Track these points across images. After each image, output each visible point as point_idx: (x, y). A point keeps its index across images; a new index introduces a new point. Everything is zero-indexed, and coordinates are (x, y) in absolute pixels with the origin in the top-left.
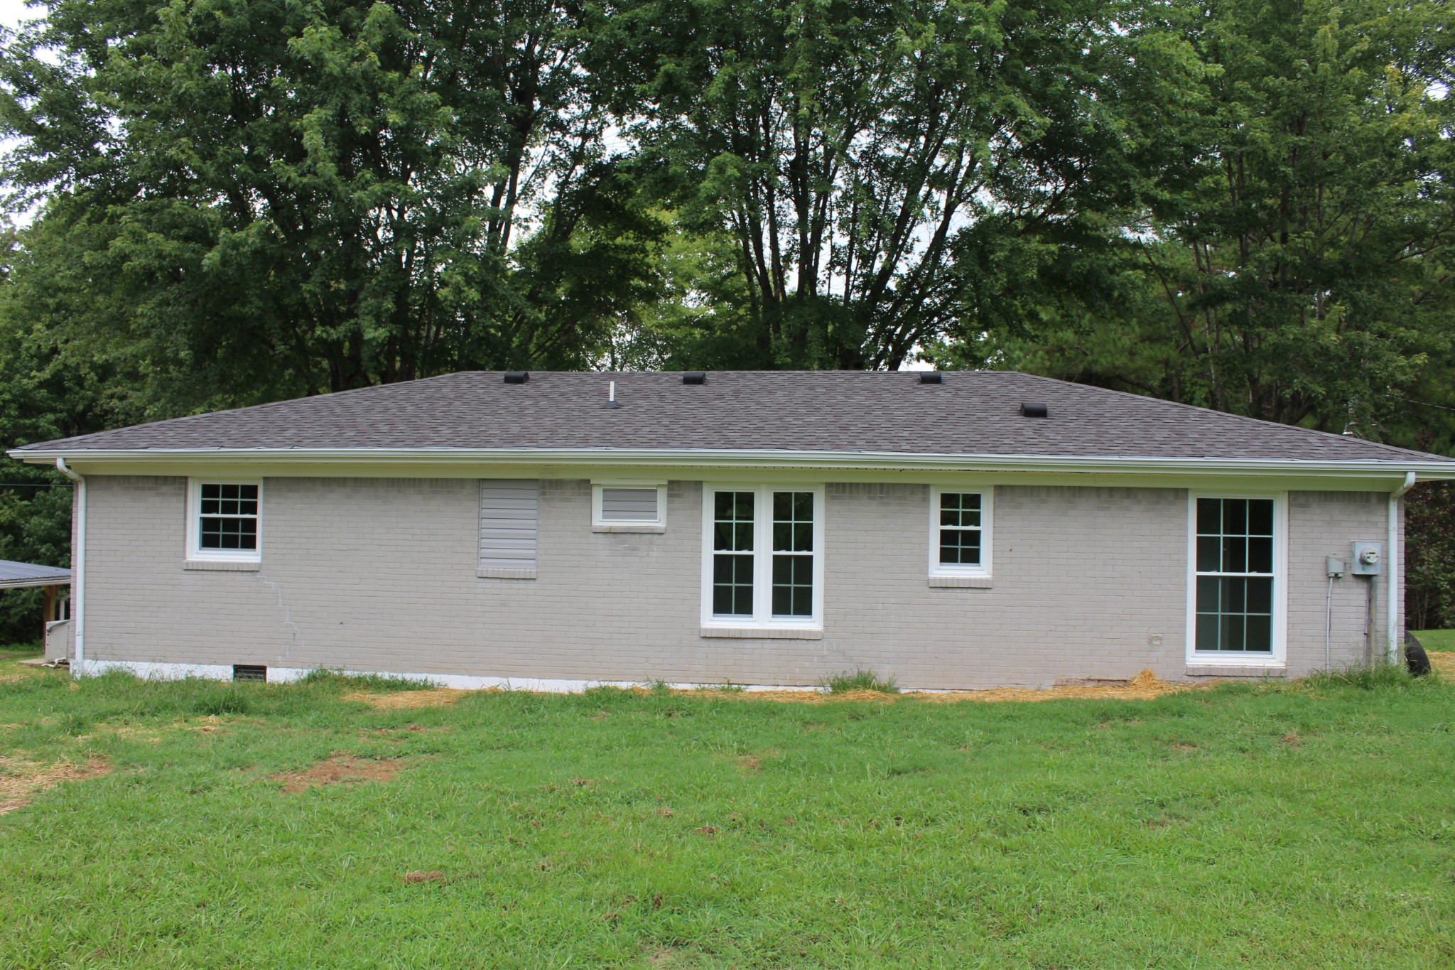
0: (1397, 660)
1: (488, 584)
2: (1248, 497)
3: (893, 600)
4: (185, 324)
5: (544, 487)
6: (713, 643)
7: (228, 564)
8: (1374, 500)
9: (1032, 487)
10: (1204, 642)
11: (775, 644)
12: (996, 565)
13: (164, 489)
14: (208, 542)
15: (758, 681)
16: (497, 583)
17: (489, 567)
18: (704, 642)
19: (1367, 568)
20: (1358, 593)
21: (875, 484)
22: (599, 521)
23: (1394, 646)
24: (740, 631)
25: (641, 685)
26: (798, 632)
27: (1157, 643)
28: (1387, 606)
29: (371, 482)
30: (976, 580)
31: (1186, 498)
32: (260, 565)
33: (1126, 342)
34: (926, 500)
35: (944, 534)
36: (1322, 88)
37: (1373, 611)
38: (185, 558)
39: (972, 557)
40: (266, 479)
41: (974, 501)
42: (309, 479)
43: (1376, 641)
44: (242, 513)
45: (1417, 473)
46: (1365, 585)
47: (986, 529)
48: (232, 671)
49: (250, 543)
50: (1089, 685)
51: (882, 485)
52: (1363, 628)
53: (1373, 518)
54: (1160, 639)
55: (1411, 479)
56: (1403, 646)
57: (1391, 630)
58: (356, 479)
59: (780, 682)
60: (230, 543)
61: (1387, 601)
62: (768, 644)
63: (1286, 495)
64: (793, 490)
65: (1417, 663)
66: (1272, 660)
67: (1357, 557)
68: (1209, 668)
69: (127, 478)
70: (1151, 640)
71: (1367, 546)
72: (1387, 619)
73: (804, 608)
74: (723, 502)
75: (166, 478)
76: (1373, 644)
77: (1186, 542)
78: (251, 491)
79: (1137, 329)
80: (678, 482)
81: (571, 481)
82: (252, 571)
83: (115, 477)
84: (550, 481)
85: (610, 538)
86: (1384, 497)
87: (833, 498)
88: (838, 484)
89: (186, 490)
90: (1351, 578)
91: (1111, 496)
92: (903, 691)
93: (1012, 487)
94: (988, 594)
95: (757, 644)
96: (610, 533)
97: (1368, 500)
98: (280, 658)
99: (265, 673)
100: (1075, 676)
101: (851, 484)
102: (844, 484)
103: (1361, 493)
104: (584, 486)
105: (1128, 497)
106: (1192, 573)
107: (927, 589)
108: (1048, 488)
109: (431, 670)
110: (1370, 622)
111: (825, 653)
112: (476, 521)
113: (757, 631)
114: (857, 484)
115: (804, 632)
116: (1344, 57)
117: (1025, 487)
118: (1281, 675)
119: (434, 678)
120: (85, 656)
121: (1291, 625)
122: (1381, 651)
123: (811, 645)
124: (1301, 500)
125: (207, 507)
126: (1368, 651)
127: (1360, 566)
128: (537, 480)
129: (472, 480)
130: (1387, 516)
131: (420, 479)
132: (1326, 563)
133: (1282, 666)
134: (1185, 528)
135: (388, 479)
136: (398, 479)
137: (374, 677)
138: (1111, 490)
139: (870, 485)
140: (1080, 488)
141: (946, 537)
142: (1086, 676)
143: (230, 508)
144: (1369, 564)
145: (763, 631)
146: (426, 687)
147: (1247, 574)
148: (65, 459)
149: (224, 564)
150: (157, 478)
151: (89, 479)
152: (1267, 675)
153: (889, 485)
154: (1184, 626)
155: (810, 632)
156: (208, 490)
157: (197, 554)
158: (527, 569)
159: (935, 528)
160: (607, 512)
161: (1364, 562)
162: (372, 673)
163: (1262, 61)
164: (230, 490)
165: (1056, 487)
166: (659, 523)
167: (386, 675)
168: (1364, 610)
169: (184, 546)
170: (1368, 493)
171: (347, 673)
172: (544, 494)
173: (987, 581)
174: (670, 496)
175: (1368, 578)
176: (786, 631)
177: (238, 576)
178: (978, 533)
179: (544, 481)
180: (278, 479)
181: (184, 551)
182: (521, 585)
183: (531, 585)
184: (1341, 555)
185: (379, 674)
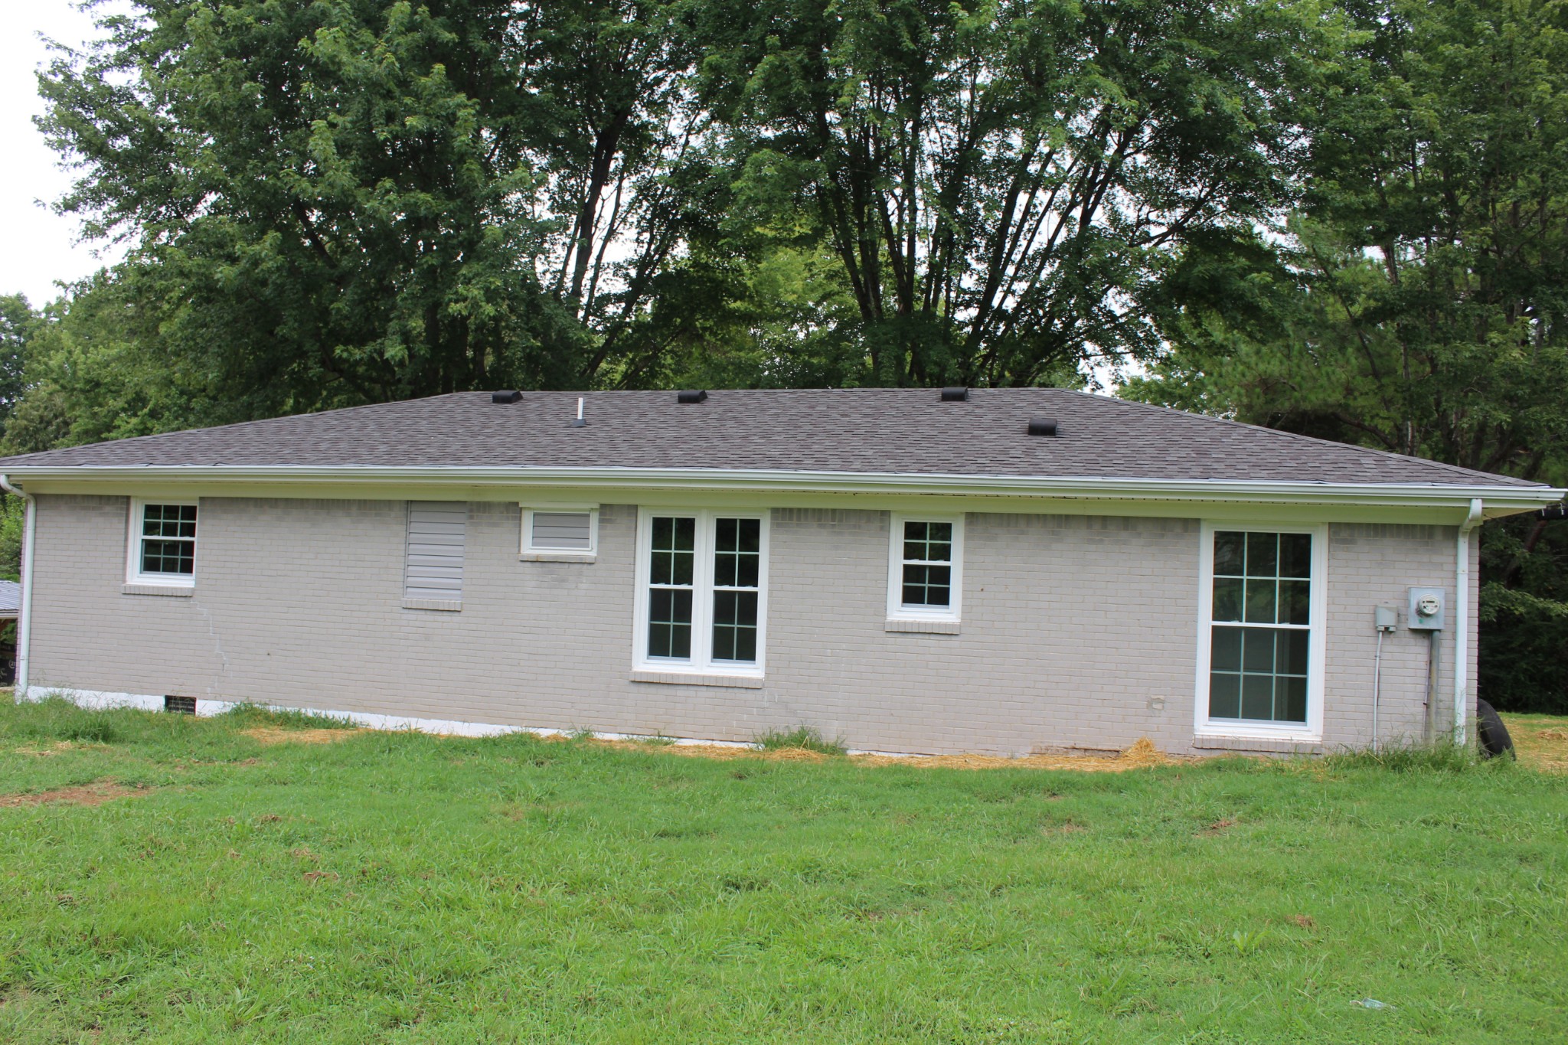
0: (1466, 738)
1: (413, 615)
2: (1279, 530)
3: (844, 646)
4: (219, 347)
5: (471, 511)
6: (643, 688)
7: (162, 588)
8: (1439, 536)
9: (1009, 515)
10: (1221, 707)
11: (711, 692)
12: (966, 609)
13: (108, 509)
14: (150, 566)
15: (691, 734)
16: (422, 615)
17: (414, 598)
18: (634, 688)
19: (1425, 620)
20: (1418, 651)
21: (827, 510)
22: (529, 549)
23: (1461, 721)
24: (672, 676)
25: (564, 734)
26: (736, 679)
27: (1159, 706)
28: (1454, 670)
29: (302, 503)
30: (939, 625)
31: (1198, 530)
32: (193, 590)
33: (1341, 375)
34: (885, 529)
35: (907, 569)
36: (1510, 54)
37: (1434, 675)
38: (124, 581)
39: (941, 598)
40: (202, 499)
41: (943, 530)
42: (242, 499)
43: (1437, 713)
44: (181, 535)
45: (1484, 500)
46: (1426, 642)
47: (956, 564)
48: (163, 701)
49: (187, 568)
50: (1074, 755)
51: (834, 511)
52: (1422, 697)
53: (1436, 558)
54: (1162, 702)
55: (1477, 507)
56: (1475, 720)
57: (1457, 700)
58: (287, 500)
59: (714, 736)
60: (170, 567)
61: (1454, 663)
62: (703, 693)
63: (1327, 527)
64: (738, 516)
65: (1494, 742)
66: (1308, 733)
67: (1414, 606)
68: (1224, 740)
69: (72, 498)
70: (1150, 703)
71: (1428, 593)
72: (1454, 686)
73: (747, 652)
74: (661, 529)
75: (109, 497)
76: (1433, 717)
77: (1197, 584)
78: (190, 512)
79: (1353, 361)
80: (611, 506)
81: (499, 504)
82: (185, 596)
83: (62, 496)
84: (479, 503)
85: (538, 568)
86: (1452, 533)
87: (778, 525)
88: (784, 509)
89: (128, 510)
90: (1408, 634)
91: (1104, 527)
92: (852, 753)
93: (985, 515)
94: (954, 642)
95: (691, 692)
96: (536, 561)
97: (1431, 536)
98: (209, 690)
99: (194, 705)
100: (1057, 743)
101: (799, 510)
102: (791, 510)
103: (1423, 527)
104: (514, 509)
105: (1126, 528)
106: (1206, 623)
107: (883, 634)
108: (1028, 517)
109: (354, 708)
110: (1430, 689)
111: (766, 704)
112: (403, 547)
113: (691, 676)
114: (806, 510)
115: (742, 679)
116: (1538, 14)
117: (1001, 515)
118: (1314, 751)
119: (356, 717)
120: (29, 682)
121: (1329, 690)
122: (1445, 726)
123: (750, 695)
124: (1344, 534)
125: (149, 529)
126: (1427, 726)
127: (1417, 618)
128: (465, 502)
129: (400, 501)
130: (1456, 556)
131: (349, 501)
132: (1375, 613)
133: (1317, 740)
134: (1196, 566)
135: (317, 500)
136: (328, 500)
137: (299, 714)
138: (1105, 520)
139: (820, 510)
140: (1067, 517)
141: (910, 573)
142: (1070, 744)
143: (170, 530)
144: (1428, 615)
145: (697, 677)
146: (347, 725)
147: (1276, 625)
148: (8, 476)
149: (158, 588)
150: (101, 497)
151: (38, 498)
152: (1297, 751)
153: (842, 511)
154: (1191, 687)
155: (749, 680)
156: (151, 511)
157: (139, 578)
158: (452, 600)
159: (897, 562)
160: (537, 539)
161: (1421, 613)
162: (297, 709)
163: (1444, 29)
164: (171, 511)
165: (1038, 516)
166: (590, 552)
167: (310, 713)
168: (1424, 673)
169: (124, 569)
170: (1431, 527)
171: (271, 708)
172: (471, 517)
173: (953, 625)
174: (601, 521)
175: (1428, 633)
176: (723, 678)
177: (173, 602)
178: (948, 569)
179: (472, 503)
180: (213, 499)
181: (124, 575)
182: (446, 617)
183: (456, 618)
184: (1393, 604)
185: (303, 711)
